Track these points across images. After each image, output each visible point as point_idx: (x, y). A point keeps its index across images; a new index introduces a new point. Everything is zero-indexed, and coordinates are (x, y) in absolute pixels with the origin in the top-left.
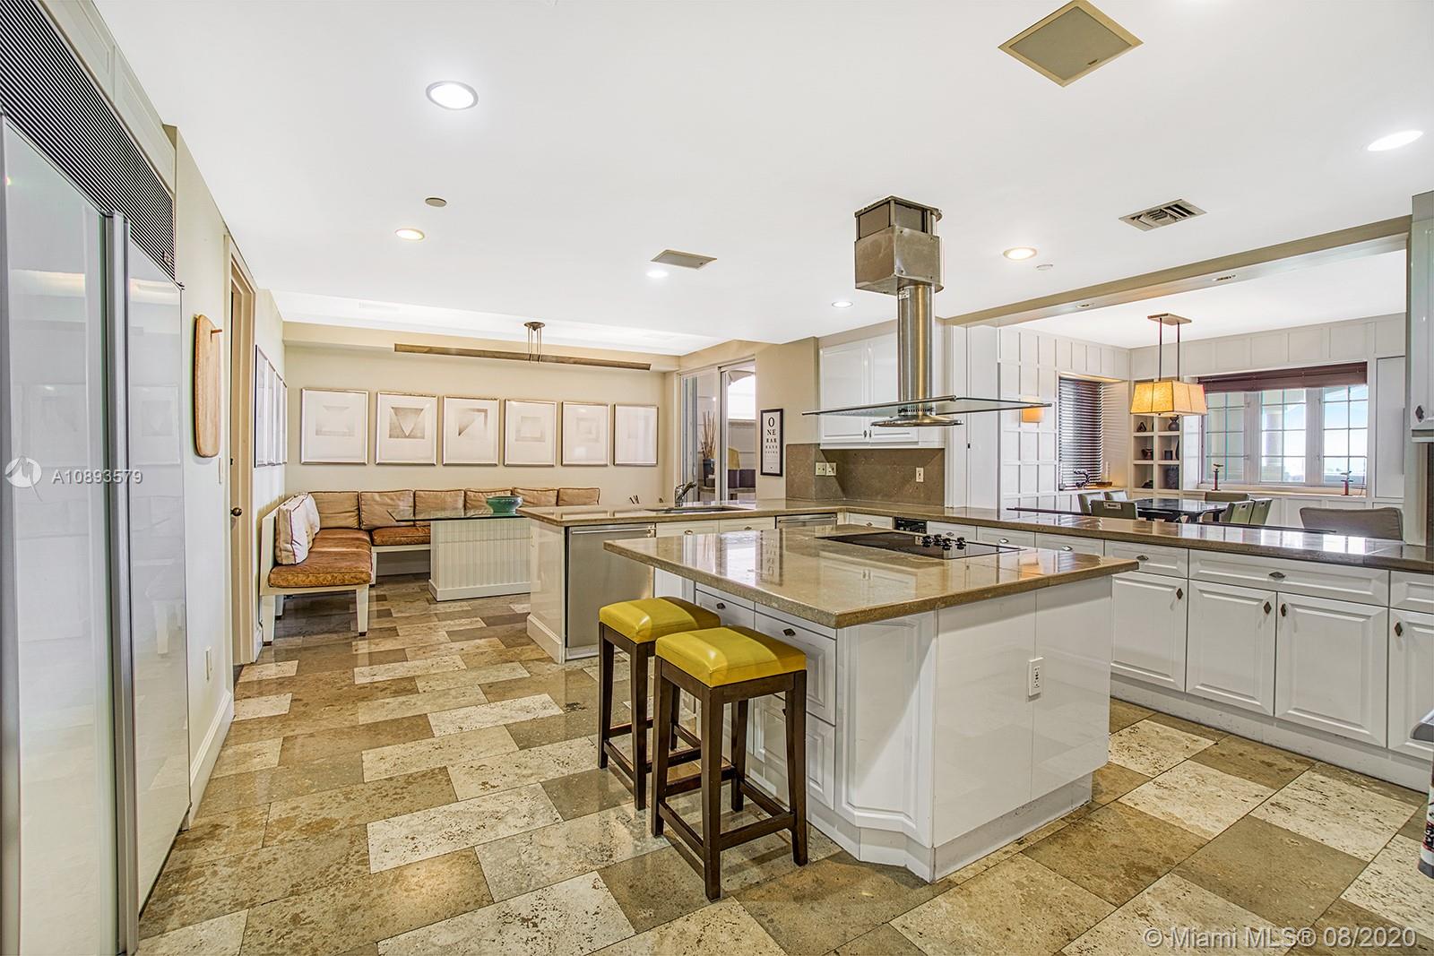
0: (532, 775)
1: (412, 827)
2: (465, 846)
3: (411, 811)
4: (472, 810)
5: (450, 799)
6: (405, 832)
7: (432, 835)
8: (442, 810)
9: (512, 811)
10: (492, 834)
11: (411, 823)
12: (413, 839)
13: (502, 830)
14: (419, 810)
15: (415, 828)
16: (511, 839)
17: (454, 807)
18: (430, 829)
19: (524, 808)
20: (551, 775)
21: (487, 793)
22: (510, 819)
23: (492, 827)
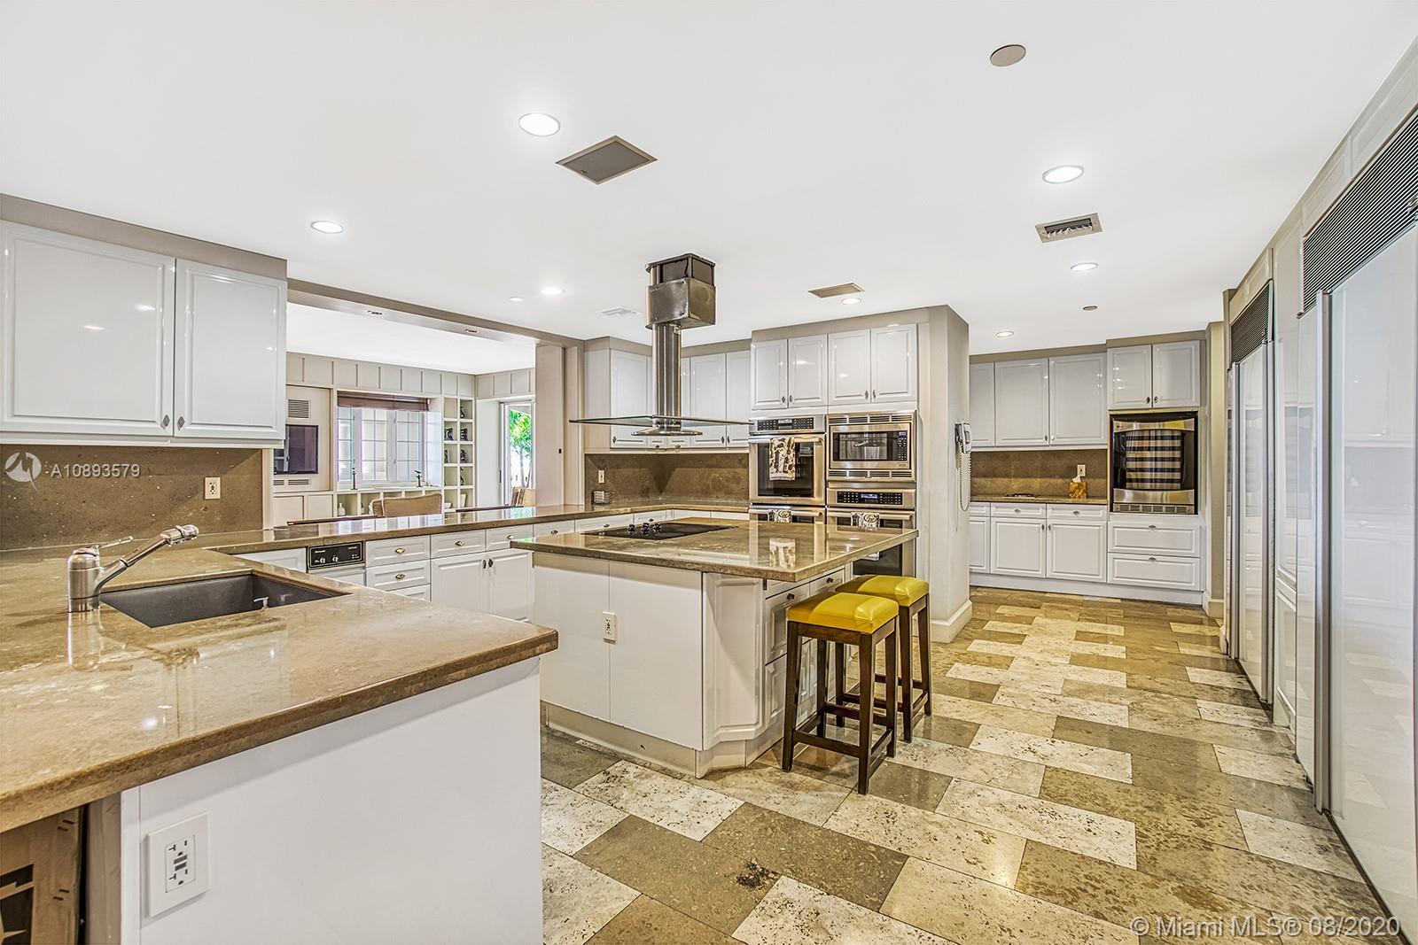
0: (932, 823)
1: (1087, 841)
2: (1045, 802)
3: (1083, 857)
4: (1019, 824)
5: (1033, 846)
6: (1095, 840)
7: (1069, 824)
8: (1049, 840)
9: (984, 804)
10: (1017, 798)
11: (1087, 845)
12: (1089, 830)
13: (1006, 796)
14: (1074, 853)
15: (1084, 838)
16: (1005, 788)
17: (1035, 837)
18: (1070, 830)
19: (974, 801)
20: (913, 812)
21: (992, 831)
22: (993, 799)
23: (1013, 802)
